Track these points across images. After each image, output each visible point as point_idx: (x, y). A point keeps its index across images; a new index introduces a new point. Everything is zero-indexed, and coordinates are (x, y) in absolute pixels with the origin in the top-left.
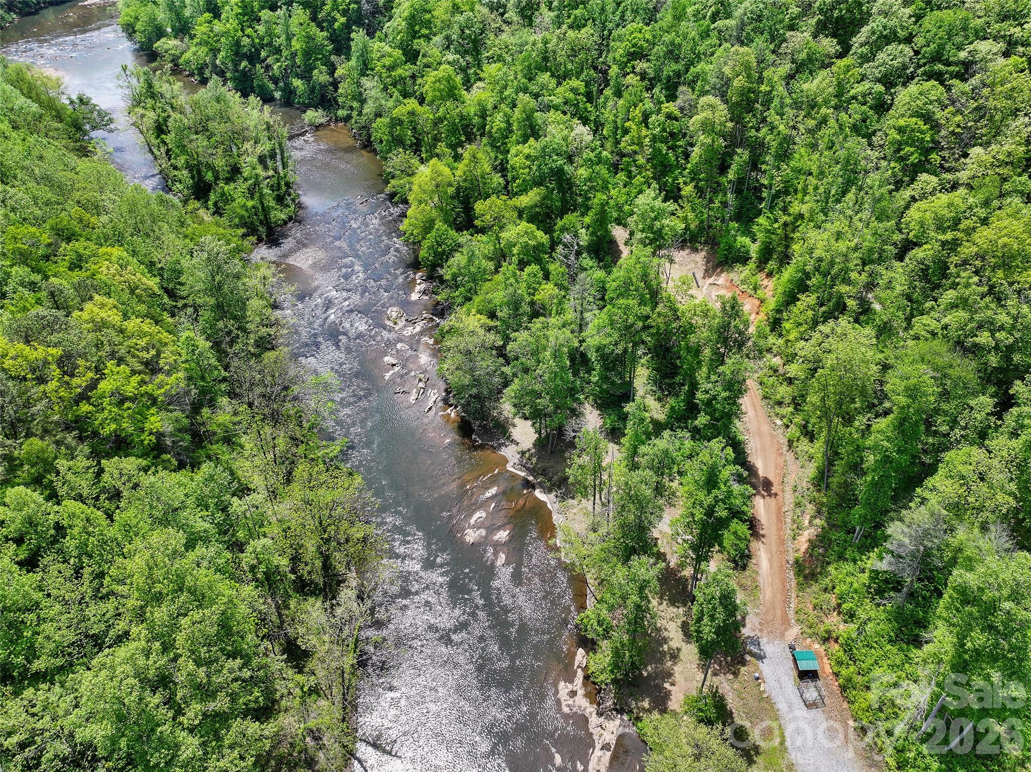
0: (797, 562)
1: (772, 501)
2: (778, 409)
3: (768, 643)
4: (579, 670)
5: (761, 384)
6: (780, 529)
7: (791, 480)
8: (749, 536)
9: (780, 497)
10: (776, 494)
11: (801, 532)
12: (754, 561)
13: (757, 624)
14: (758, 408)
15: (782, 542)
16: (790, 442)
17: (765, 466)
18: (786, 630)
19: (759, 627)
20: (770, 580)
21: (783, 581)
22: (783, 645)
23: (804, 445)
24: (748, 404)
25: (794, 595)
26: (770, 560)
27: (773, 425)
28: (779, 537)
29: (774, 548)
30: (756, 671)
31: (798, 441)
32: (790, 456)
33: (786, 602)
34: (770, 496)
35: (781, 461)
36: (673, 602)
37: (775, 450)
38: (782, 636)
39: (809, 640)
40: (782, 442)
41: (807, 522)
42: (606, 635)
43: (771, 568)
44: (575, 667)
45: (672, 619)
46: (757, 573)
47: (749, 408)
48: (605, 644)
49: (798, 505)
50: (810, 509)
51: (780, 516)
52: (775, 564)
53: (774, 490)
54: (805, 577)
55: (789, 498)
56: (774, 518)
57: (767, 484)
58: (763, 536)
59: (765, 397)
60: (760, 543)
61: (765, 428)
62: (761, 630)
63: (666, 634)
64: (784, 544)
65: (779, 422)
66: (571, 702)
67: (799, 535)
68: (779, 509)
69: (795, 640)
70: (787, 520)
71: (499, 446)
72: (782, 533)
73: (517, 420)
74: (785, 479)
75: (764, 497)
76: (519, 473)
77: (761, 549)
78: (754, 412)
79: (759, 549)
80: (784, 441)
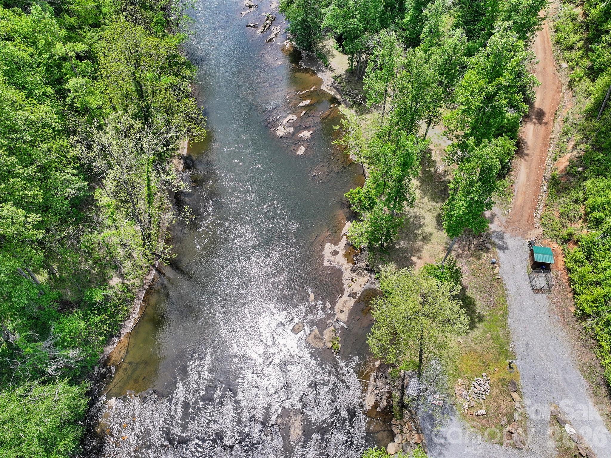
0: (553, 178)
1: (542, 129)
2: (567, 54)
3: (511, 238)
4: (344, 237)
5: (556, 31)
6: (543, 151)
7: (563, 113)
8: (513, 153)
9: (550, 126)
10: (546, 123)
11: (563, 155)
12: (513, 173)
13: (504, 222)
14: (548, 52)
15: (542, 161)
16: (572, 82)
17: (543, 100)
18: (529, 230)
19: (505, 225)
20: (524, 190)
21: (536, 192)
22: (523, 241)
23: (587, 83)
24: (540, 48)
25: (543, 204)
26: (528, 174)
27: (558, 67)
28: (541, 157)
29: (534, 165)
30: (494, 257)
31: (580, 80)
32: (568, 94)
33: (535, 208)
34: (541, 124)
35: (558, 97)
36: (433, 198)
37: (555, 88)
38: (525, 234)
39: (550, 240)
40: (563, 82)
41: (570, 147)
42: (370, 209)
43: (527, 180)
44: (342, 235)
45: (430, 211)
46: (514, 183)
47: (540, 51)
48: (367, 215)
49: (566, 133)
50: (577, 137)
51: (546, 141)
52: (532, 178)
53: (545, 119)
54: (558, 191)
55: (558, 127)
56: (540, 142)
57: (540, 114)
58: (527, 155)
59: (558, 42)
60: (523, 160)
61: (551, 69)
62: (505, 227)
63: (422, 221)
64: (544, 163)
65: (565, 65)
66: (332, 258)
67: (560, 157)
68: (547, 135)
69: (536, 238)
70: (552, 145)
71: (318, 71)
72: (544, 154)
73: (336, 53)
74: (558, 112)
75: (535, 124)
76: (330, 92)
77: (522, 165)
78: (543, 55)
79: (520, 165)
80: (565, 82)
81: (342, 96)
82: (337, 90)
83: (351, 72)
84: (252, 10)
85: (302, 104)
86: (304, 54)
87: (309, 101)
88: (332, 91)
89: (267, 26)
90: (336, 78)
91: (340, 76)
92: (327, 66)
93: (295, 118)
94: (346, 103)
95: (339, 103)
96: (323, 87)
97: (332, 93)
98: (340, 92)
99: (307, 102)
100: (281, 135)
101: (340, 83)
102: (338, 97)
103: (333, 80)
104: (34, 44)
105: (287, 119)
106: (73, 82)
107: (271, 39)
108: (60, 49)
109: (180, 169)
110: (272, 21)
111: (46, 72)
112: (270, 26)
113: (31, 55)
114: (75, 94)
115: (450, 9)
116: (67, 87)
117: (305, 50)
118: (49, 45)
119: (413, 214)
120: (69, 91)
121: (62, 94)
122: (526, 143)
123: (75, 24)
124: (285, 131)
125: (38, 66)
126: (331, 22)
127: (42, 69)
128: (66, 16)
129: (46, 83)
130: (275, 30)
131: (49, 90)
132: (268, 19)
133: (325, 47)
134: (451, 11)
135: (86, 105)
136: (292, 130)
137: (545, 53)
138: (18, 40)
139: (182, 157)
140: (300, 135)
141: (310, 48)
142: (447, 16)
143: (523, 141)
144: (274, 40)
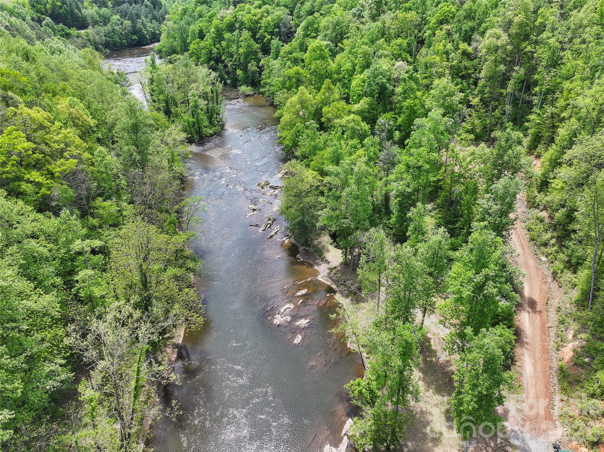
0: (561, 369)
1: (537, 317)
2: (543, 249)
3: (531, 439)
4: (346, 437)
5: (528, 230)
6: (543, 340)
7: (555, 302)
8: (514, 342)
9: (544, 315)
10: (540, 312)
11: (565, 344)
12: (518, 363)
13: (519, 420)
14: (526, 247)
15: (545, 351)
16: (554, 275)
17: (531, 290)
18: (550, 429)
19: (522, 423)
20: (533, 382)
21: (547, 385)
22: (547, 444)
23: (568, 275)
24: (517, 244)
25: (558, 398)
26: (534, 365)
27: (538, 261)
28: (543, 346)
29: (538, 355)
31: (562, 272)
32: (554, 286)
33: (550, 403)
34: (535, 312)
35: (545, 287)
36: (439, 391)
37: (540, 279)
38: (546, 434)
39: (576, 443)
40: (546, 274)
41: (570, 337)
42: (372, 403)
43: (535, 371)
44: (342, 434)
45: (436, 405)
46: (521, 374)
47: (518, 247)
48: (369, 411)
49: (562, 322)
50: (575, 326)
51: (545, 330)
52: (539, 369)
53: (539, 307)
54: (570, 383)
55: (553, 317)
56: (538, 331)
57: (532, 304)
58: (527, 344)
59: (532, 239)
60: (524, 349)
61: (531, 262)
63: (430, 418)
64: (547, 353)
65: (544, 259)
67: (562, 346)
68: (543, 324)
69: (560, 440)
70: (551, 334)
71: (315, 263)
72: (545, 344)
73: (331, 248)
74: (549, 302)
75: (529, 313)
76: (326, 282)
77: (526, 355)
78: (522, 250)
79: (523, 354)
80: (549, 273)
81: (338, 287)
82: (333, 280)
83: (345, 264)
84: (255, 212)
85: (299, 294)
86: (301, 249)
87: (306, 290)
88: (328, 281)
89: (269, 225)
90: (331, 269)
91: (335, 268)
92: (323, 259)
93: (292, 306)
94: (341, 292)
95: (335, 292)
96: (319, 278)
97: (329, 283)
98: (335, 282)
99: (304, 292)
100: (278, 323)
101: (335, 274)
102: (334, 287)
103: (328, 271)
104: (55, 241)
105: (284, 308)
106: (83, 274)
107: (272, 237)
108: (77, 245)
109: (173, 359)
110: (273, 221)
111: (60, 265)
112: (271, 225)
113: (50, 251)
114: (82, 285)
115: (431, 212)
116: (76, 278)
117: (302, 245)
118: (69, 242)
119: (419, 410)
120: (77, 281)
121: (69, 285)
122: (523, 331)
123: (97, 224)
124: (282, 319)
125: (54, 259)
126: (325, 222)
127: (56, 263)
128: (90, 218)
129: (57, 275)
130: (276, 228)
131: (59, 280)
132: (269, 219)
133: (320, 242)
134: (431, 214)
135: (90, 295)
136: (289, 319)
137: (523, 249)
138: (42, 238)
139: (176, 346)
140: (297, 323)
141: (307, 243)
142: (429, 218)
143: (520, 329)
144: (274, 237)
